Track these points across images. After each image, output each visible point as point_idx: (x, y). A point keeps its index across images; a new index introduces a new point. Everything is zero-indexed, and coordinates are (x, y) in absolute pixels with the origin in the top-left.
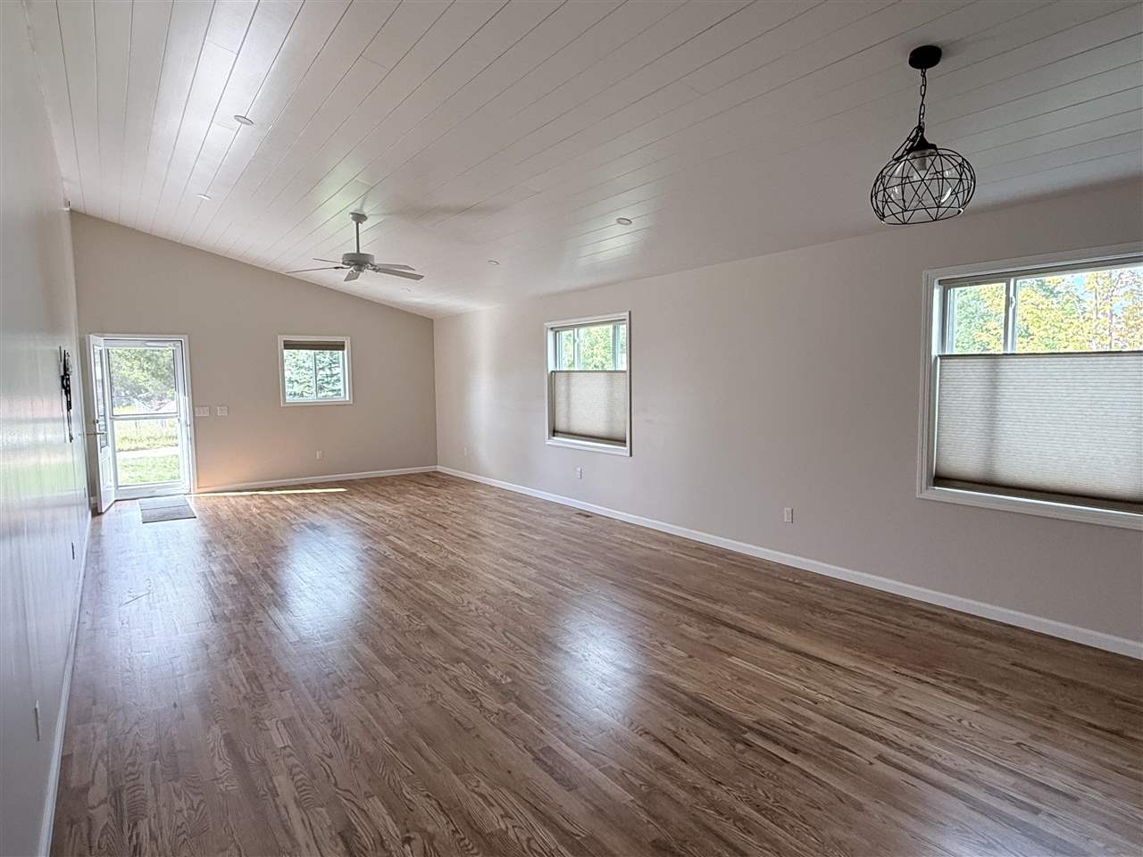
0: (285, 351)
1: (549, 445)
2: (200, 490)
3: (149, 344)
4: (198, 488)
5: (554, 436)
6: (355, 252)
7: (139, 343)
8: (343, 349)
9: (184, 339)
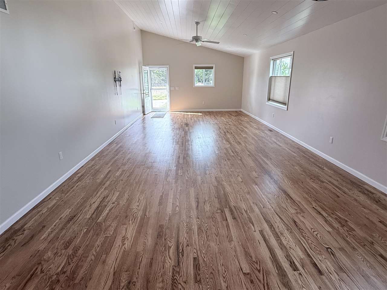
0: (195, 70)
1: (267, 104)
2: (171, 111)
3: (160, 68)
4: (171, 110)
5: (269, 101)
6: (196, 35)
7: (157, 68)
8: (213, 69)
9: (168, 66)
